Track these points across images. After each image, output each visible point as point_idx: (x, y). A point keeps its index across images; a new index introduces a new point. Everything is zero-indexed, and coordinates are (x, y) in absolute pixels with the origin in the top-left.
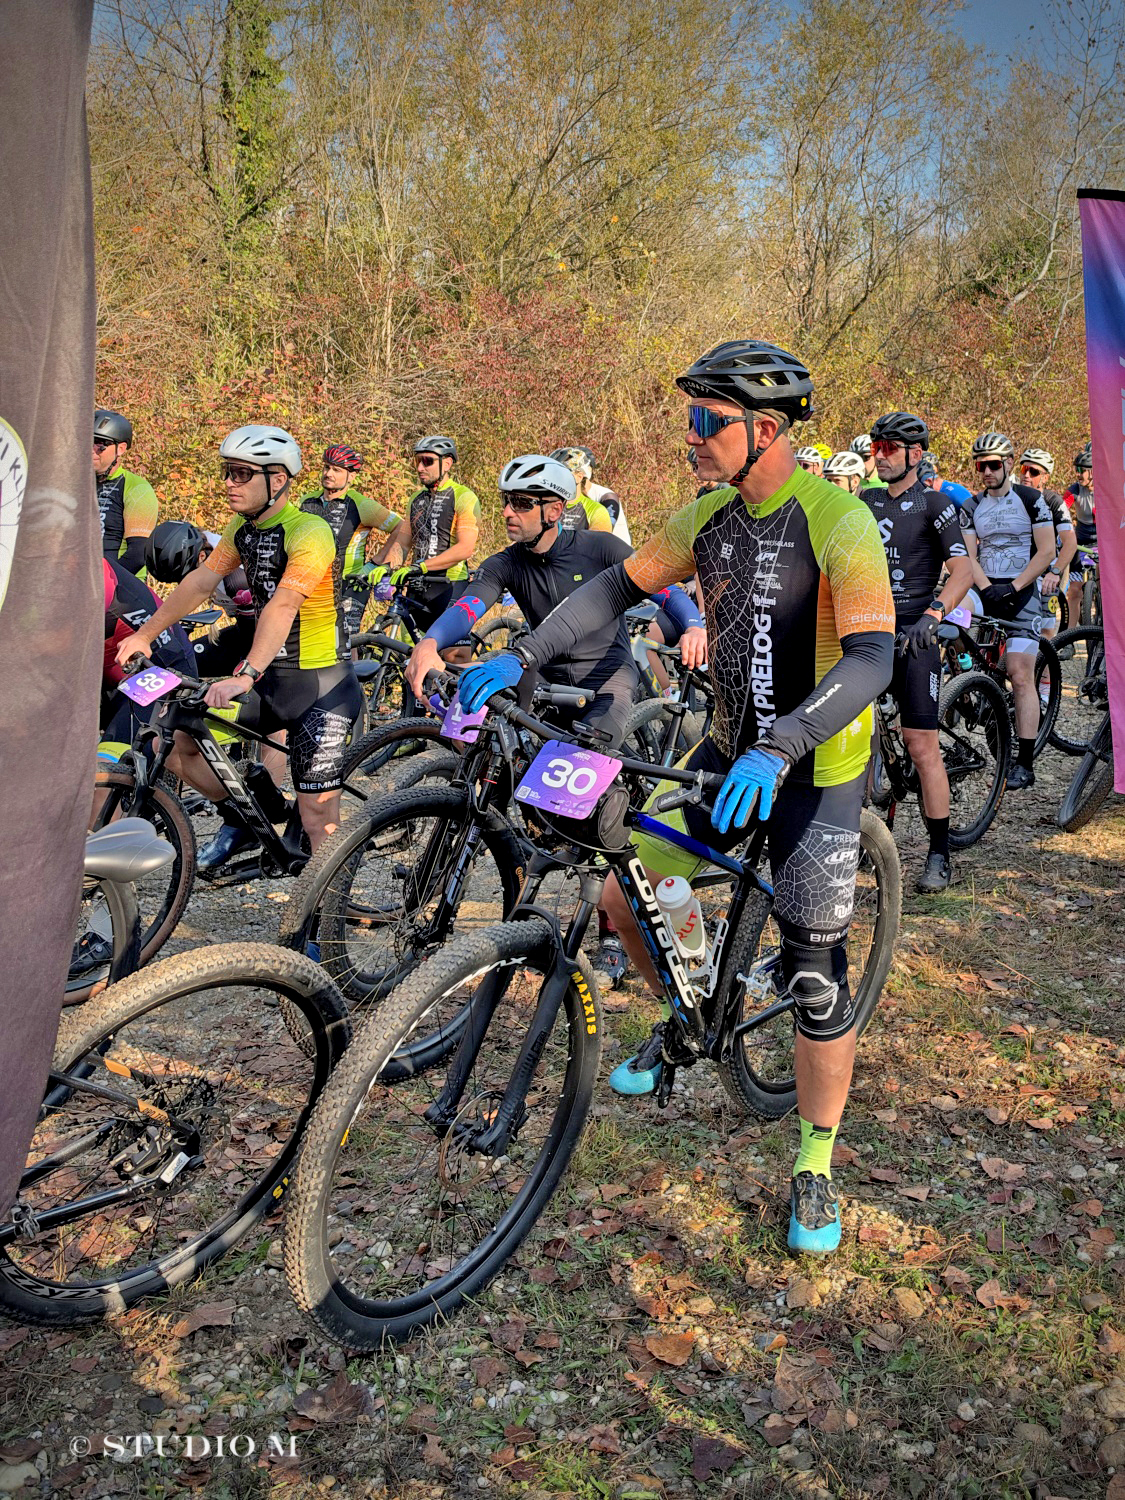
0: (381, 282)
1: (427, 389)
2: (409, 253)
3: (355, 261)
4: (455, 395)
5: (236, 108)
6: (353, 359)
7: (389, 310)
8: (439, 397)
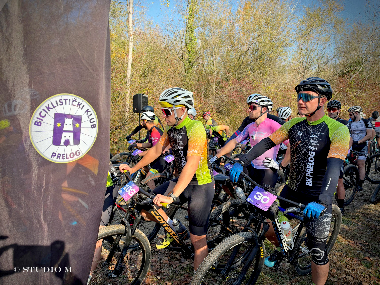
0: (213, 78)
1: (221, 99)
2: (219, 72)
3: (208, 74)
4: (227, 100)
5: (188, 46)
6: (208, 94)
7: (214, 84)
8: (223, 101)
